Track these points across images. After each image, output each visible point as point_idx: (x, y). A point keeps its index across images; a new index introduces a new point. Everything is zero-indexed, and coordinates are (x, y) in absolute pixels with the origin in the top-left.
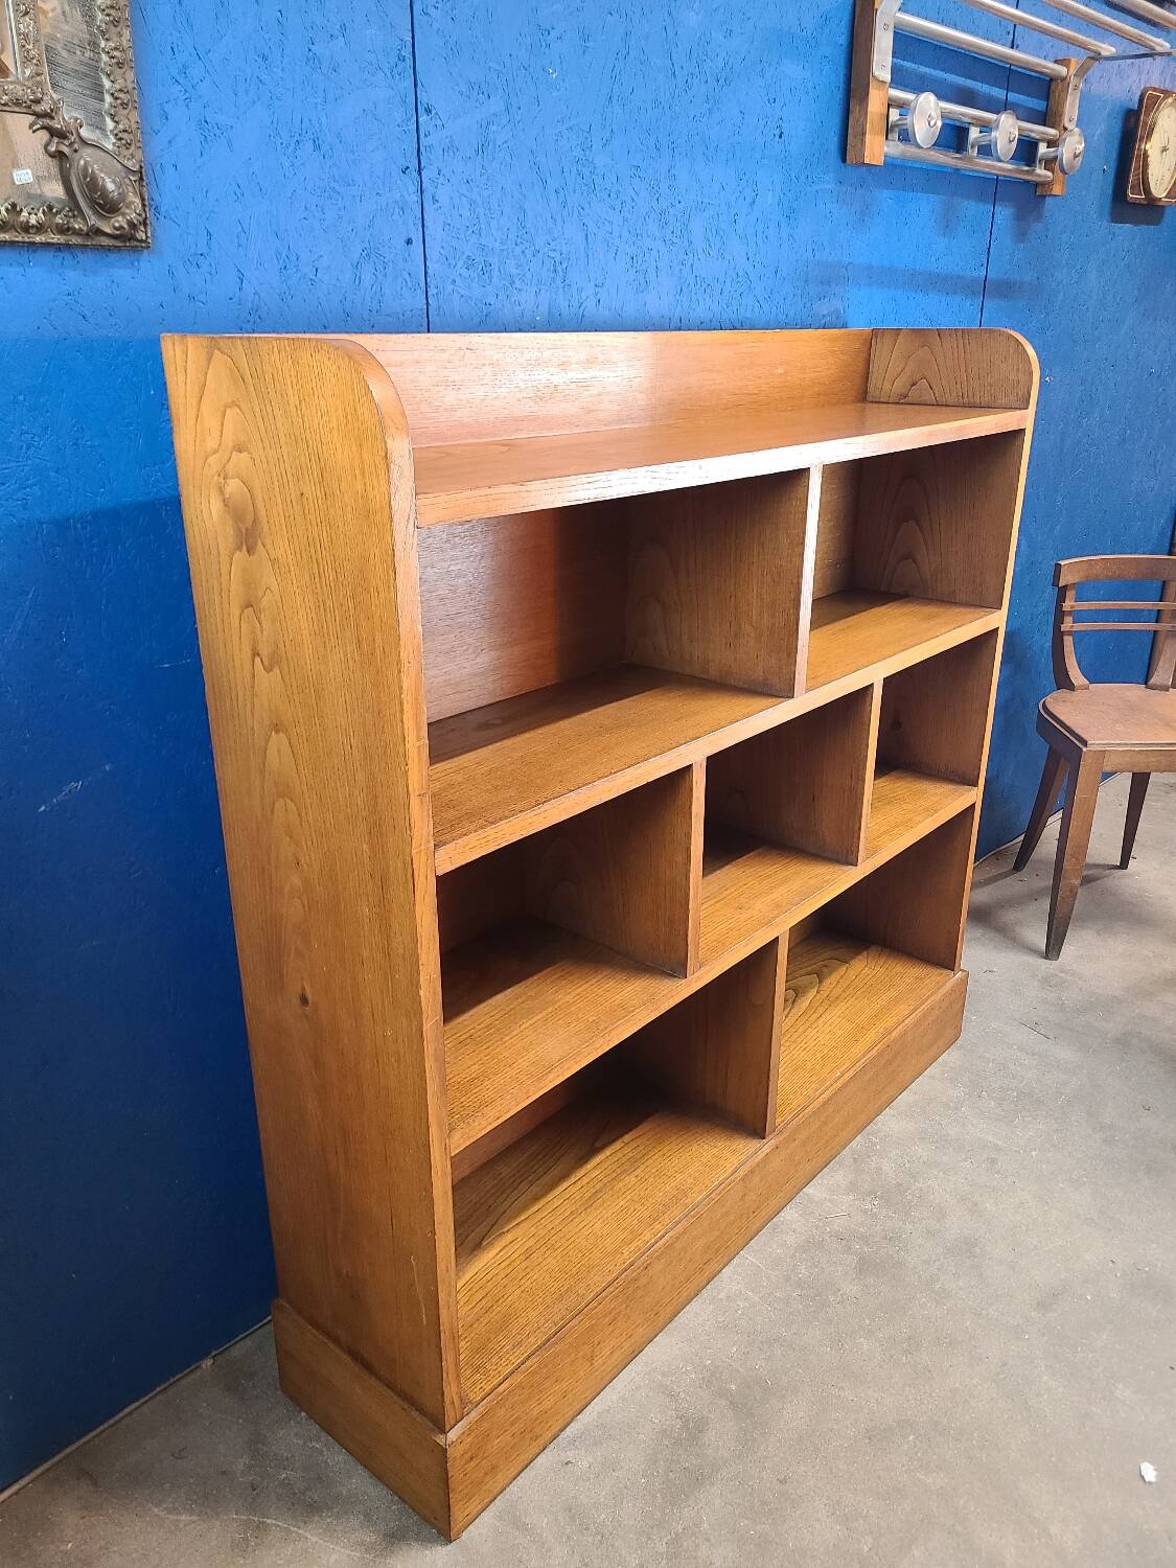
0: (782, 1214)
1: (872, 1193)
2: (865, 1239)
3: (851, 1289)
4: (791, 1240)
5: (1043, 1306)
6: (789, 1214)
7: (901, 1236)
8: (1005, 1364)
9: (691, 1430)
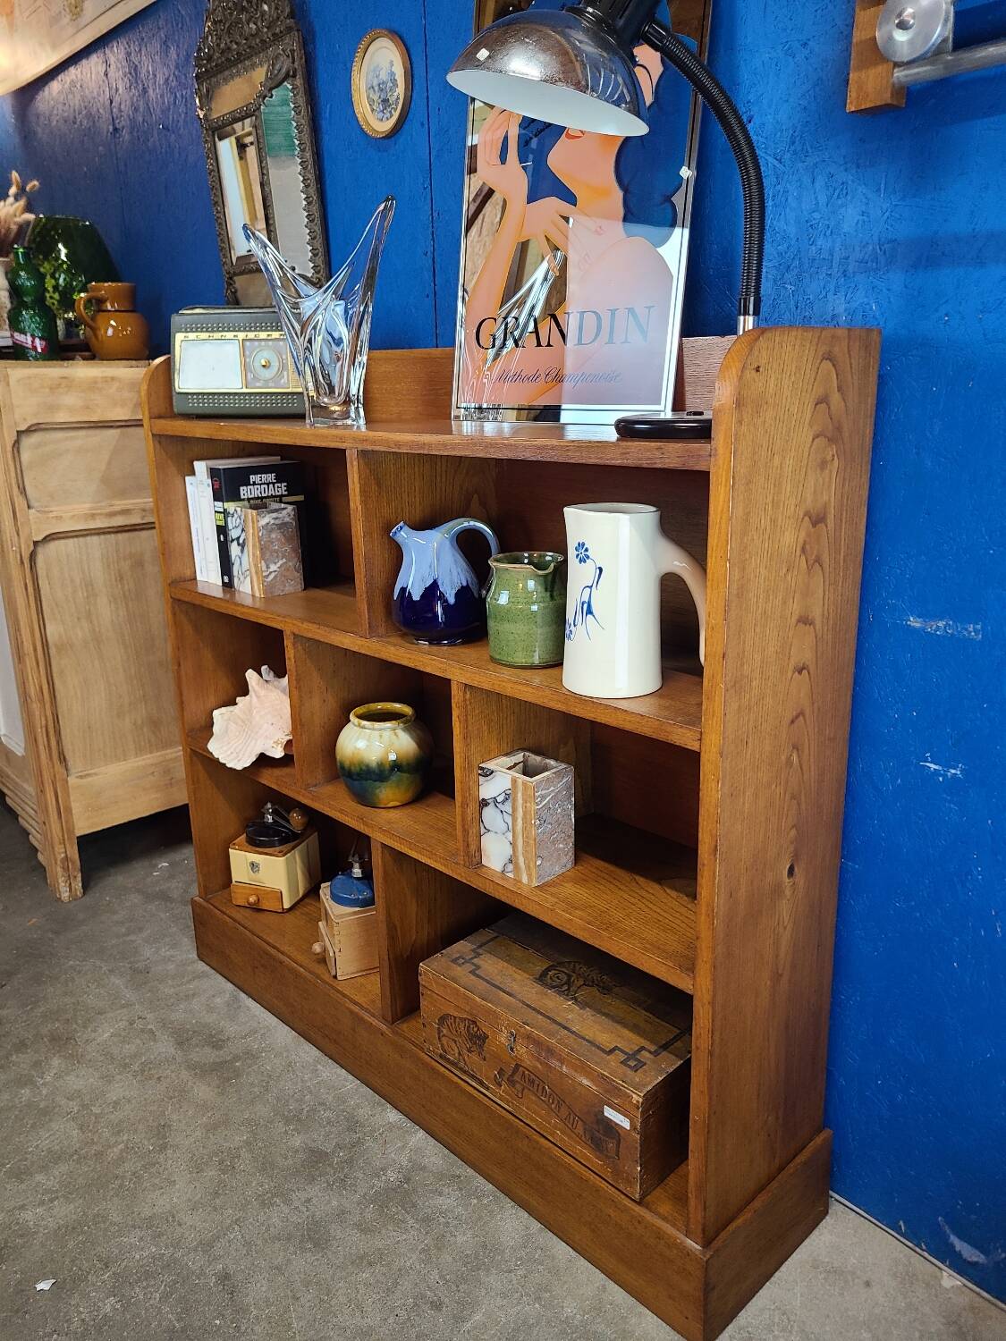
0: (395, 1111)
1: (408, 1180)
2: (350, 1162)
3: (297, 1141)
4: (363, 1113)
5: (225, 1277)
6: (393, 1116)
7: (345, 1189)
8: (180, 1225)
9: (216, 1042)
